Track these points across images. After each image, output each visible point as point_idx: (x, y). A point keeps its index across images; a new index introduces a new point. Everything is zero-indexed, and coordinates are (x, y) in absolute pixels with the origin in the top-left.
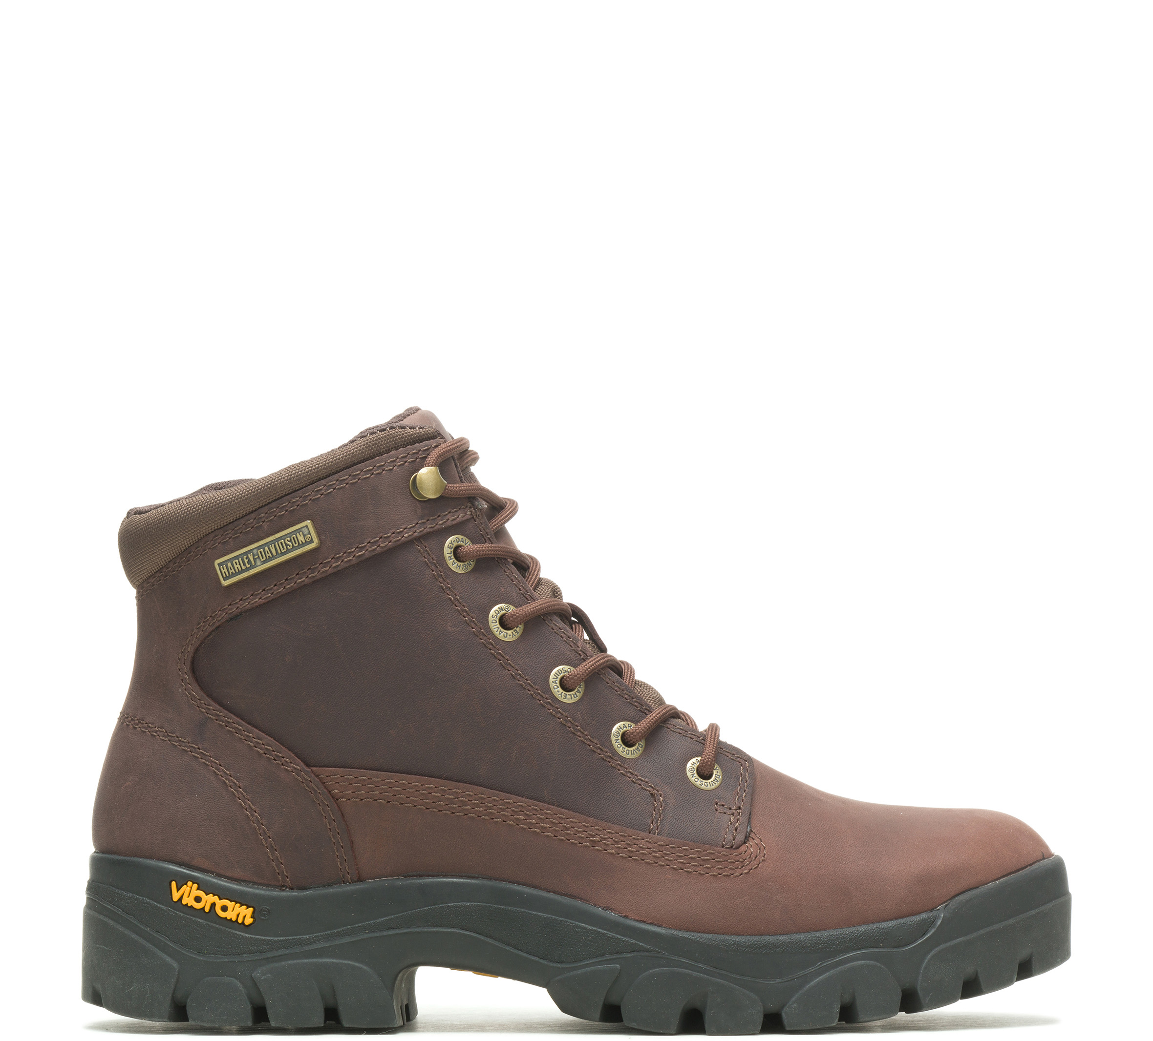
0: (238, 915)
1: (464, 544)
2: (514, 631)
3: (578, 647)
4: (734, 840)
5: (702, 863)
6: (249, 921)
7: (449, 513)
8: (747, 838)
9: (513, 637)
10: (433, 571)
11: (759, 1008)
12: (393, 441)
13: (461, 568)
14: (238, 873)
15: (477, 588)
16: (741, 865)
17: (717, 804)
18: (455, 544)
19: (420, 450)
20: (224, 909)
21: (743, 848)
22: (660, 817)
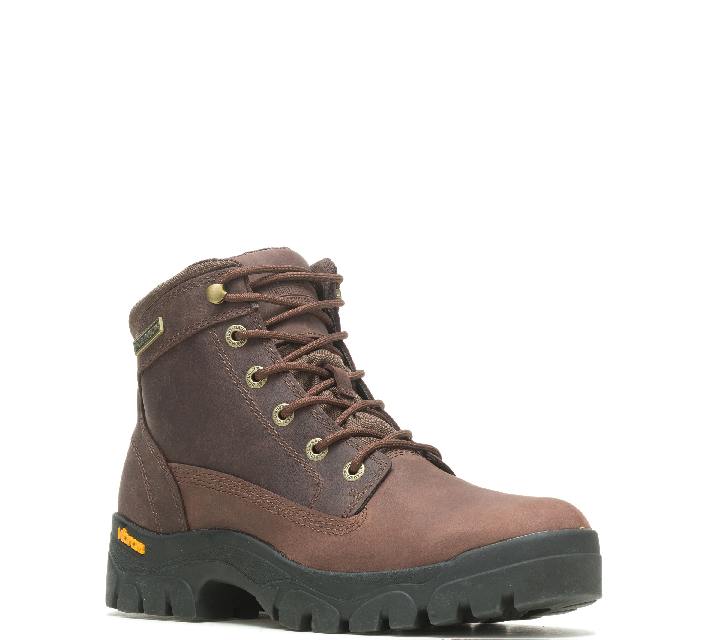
0: (138, 548)
1: (240, 330)
2: (259, 382)
3: (298, 392)
4: (349, 513)
5: (326, 526)
6: (142, 552)
7: (232, 311)
8: (358, 512)
9: (258, 386)
10: (217, 346)
11: (337, 617)
12: (205, 269)
13: (235, 345)
14: (143, 523)
15: (243, 357)
16: (346, 528)
17: (352, 490)
18: (234, 330)
19: (219, 274)
20: (134, 545)
21: (352, 518)
22: (317, 497)
